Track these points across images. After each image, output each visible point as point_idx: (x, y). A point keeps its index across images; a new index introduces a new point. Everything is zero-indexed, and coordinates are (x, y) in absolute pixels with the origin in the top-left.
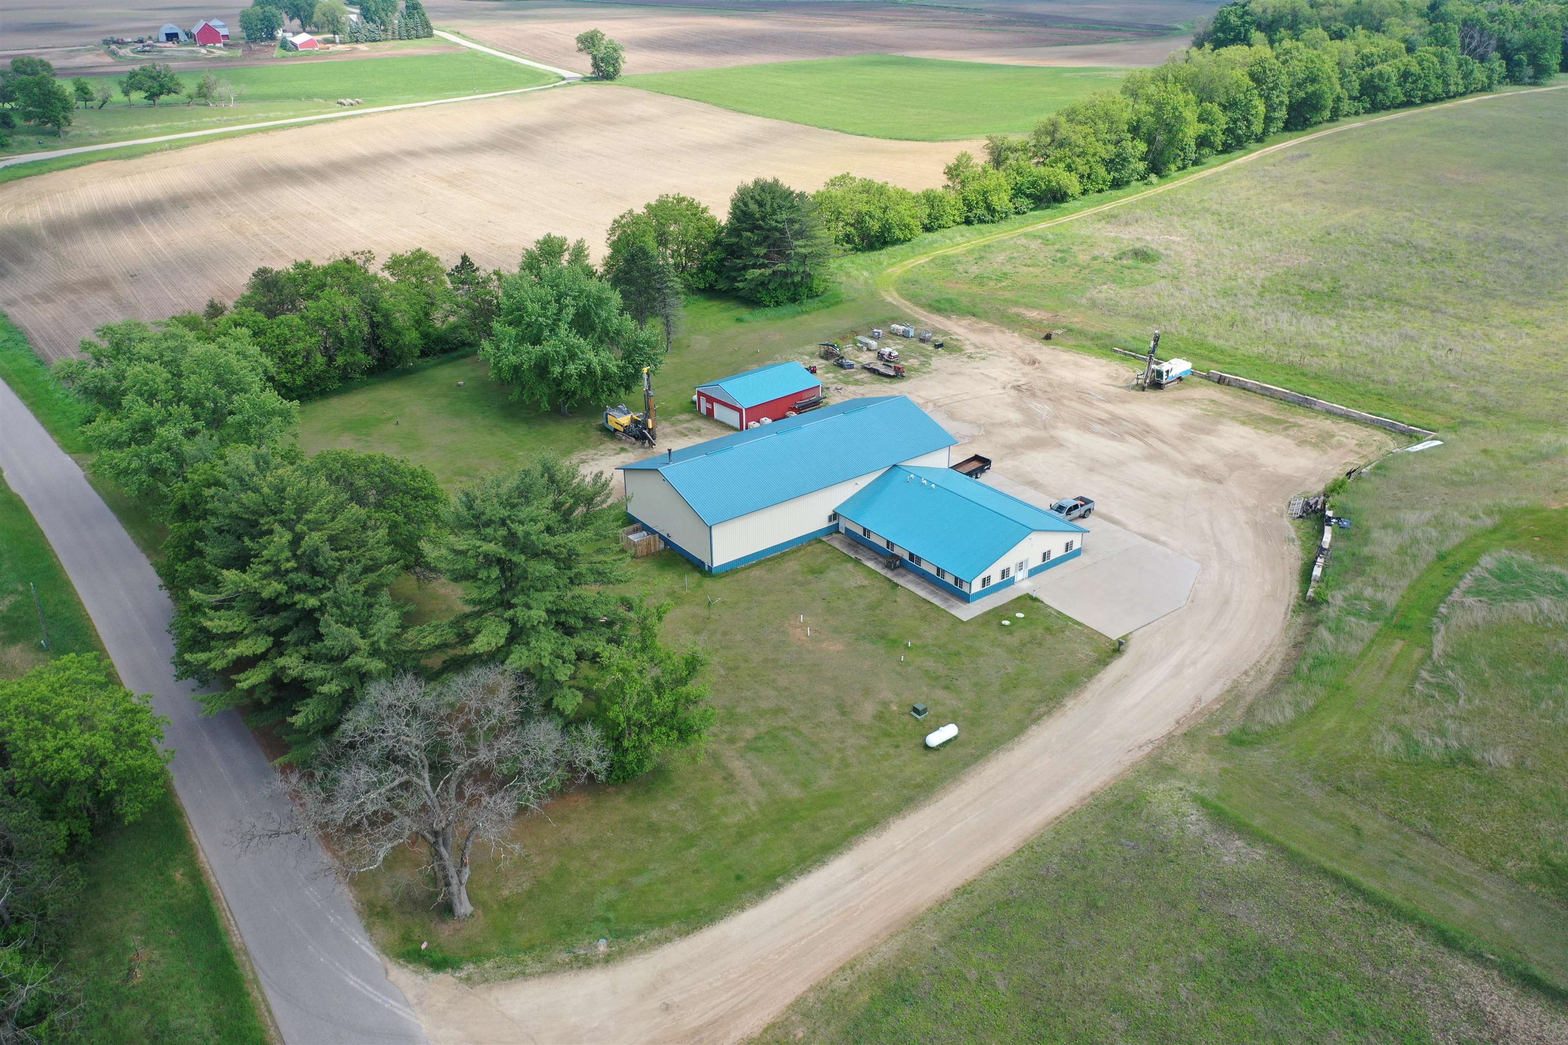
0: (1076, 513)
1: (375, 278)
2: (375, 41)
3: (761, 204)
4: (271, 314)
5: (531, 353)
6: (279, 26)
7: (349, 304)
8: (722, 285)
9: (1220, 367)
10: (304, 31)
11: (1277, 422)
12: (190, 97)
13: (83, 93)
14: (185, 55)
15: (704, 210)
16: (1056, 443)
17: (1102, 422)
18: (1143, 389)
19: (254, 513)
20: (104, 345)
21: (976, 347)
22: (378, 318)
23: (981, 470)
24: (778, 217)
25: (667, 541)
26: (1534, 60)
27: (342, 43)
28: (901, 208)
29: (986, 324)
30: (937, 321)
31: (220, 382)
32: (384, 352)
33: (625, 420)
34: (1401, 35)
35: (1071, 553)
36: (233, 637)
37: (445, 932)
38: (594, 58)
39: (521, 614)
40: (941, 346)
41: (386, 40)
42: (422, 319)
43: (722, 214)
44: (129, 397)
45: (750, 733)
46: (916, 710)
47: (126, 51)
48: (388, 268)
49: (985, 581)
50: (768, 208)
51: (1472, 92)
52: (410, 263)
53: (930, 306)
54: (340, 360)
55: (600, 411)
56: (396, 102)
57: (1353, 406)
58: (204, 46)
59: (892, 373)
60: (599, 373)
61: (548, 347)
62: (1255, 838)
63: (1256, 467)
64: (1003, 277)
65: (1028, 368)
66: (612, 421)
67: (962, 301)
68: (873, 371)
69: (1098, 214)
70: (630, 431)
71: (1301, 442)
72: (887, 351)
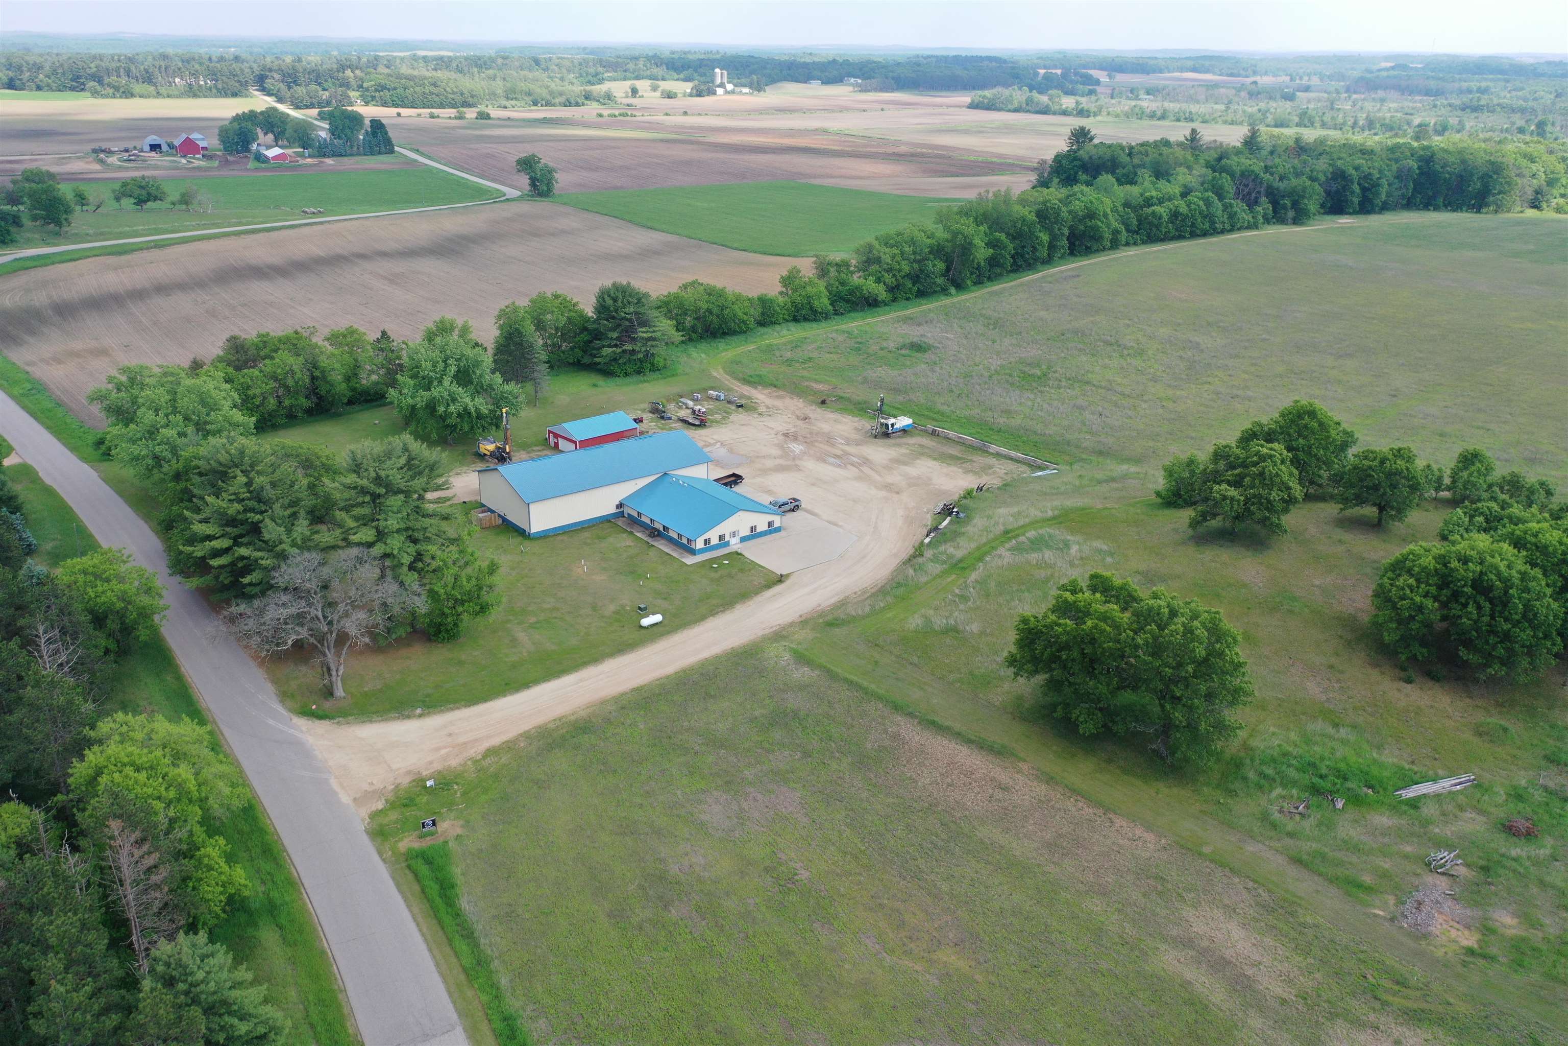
0: (787, 507)
1: (316, 346)
2: (341, 155)
3: (615, 300)
4: (238, 369)
5: (423, 397)
6: (254, 140)
7: (295, 363)
8: (586, 360)
9: (935, 423)
10: (277, 145)
11: (958, 458)
12: (173, 204)
13: (81, 199)
14: (168, 164)
15: (575, 305)
16: (798, 469)
17: (837, 456)
18: (876, 437)
19: (225, 466)
20: (124, 379)
21: (768, 407)
22: (317, 373)
23: (735, 483)
24: (626, 310)
25: (504, 519)
26: (1295, 205)
27: (310, 156)
28: (736, 307)
29: (781, 393)
30: (747, 390)
31: (203, 403)
32: (320, 398)
33: (491, 447)
34: (1182, 182)
35: (772, 529)
36: (210, 538)
37: (328, 705)
38: (531, 178)
39: (382, 523)
40: (741, 406)
41: (352, 155)
42: (352, 375)
43: (588, 309)
44: (143, 409)
45: (533, 620)
46: (640, 608)
47: (113, 160)
48: (328, 339)
49: (707, 542)
50: (620, 304)
51: (1239, 229)
52: (344, 336)
53: (744, 379)
54: (287, 403)
55: (476, 442)
56: (353, 212)
57: (1014, 450)
58: (184, 156)
59: (697, 423)
60: (474, 414)
61: (435, 392)
62: (816, 667)
63: (928, 485)
64: (808, 361)
65: (799, 423)
66: (481, 448)
67: (769, 376)
68: (685, 422)
69: (900, 316)
70: (494, 455)
71: (968, 471)
72: (698, 408)
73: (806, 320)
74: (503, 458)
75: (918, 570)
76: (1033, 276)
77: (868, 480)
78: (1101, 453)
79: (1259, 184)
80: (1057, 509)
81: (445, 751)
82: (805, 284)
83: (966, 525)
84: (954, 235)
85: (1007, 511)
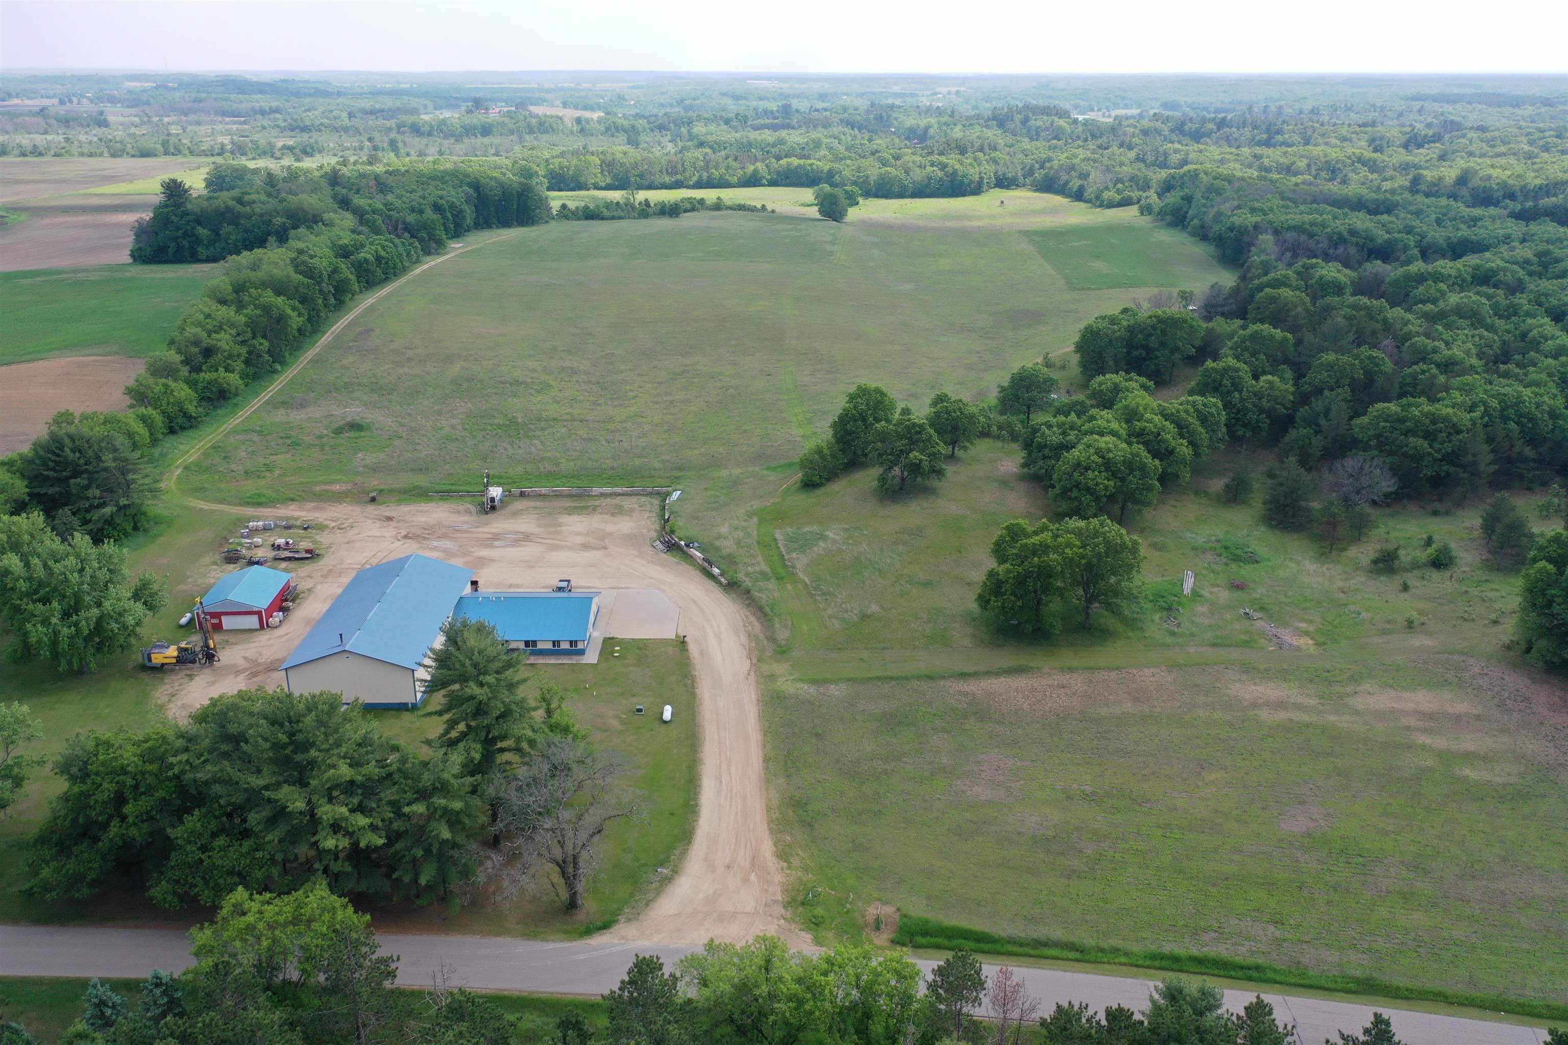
16: (489, 561)
17: (492, 539)
18: (488, 513)
26: (431, 236)
30: (271, 512)
33: (173, 652)
40: (308, 527)
46: (639, 710)
51: (413, 265)
57: (614, 487)
59: (307, 555)
62: (836, 682)
63: (611, 534)
64: (269, 467)
65: (393, 524)
66: (158, 658)
67: (268, 492)
68: (289, 559)
69: (267, 403)
70: (185, 659)
71: (613, 514)
72: (281, 541)
73: (183, 428)
74: (210, 656)
75: (760, 591)
76: (326, 339)
77: (561, 548)
78: (680, 469)
79: (397, 221)
80: (750, 515)
81: (753, 877)
82: (168, 391)
83: (718, 549)
84: (267, 309)
85: (724, 529)
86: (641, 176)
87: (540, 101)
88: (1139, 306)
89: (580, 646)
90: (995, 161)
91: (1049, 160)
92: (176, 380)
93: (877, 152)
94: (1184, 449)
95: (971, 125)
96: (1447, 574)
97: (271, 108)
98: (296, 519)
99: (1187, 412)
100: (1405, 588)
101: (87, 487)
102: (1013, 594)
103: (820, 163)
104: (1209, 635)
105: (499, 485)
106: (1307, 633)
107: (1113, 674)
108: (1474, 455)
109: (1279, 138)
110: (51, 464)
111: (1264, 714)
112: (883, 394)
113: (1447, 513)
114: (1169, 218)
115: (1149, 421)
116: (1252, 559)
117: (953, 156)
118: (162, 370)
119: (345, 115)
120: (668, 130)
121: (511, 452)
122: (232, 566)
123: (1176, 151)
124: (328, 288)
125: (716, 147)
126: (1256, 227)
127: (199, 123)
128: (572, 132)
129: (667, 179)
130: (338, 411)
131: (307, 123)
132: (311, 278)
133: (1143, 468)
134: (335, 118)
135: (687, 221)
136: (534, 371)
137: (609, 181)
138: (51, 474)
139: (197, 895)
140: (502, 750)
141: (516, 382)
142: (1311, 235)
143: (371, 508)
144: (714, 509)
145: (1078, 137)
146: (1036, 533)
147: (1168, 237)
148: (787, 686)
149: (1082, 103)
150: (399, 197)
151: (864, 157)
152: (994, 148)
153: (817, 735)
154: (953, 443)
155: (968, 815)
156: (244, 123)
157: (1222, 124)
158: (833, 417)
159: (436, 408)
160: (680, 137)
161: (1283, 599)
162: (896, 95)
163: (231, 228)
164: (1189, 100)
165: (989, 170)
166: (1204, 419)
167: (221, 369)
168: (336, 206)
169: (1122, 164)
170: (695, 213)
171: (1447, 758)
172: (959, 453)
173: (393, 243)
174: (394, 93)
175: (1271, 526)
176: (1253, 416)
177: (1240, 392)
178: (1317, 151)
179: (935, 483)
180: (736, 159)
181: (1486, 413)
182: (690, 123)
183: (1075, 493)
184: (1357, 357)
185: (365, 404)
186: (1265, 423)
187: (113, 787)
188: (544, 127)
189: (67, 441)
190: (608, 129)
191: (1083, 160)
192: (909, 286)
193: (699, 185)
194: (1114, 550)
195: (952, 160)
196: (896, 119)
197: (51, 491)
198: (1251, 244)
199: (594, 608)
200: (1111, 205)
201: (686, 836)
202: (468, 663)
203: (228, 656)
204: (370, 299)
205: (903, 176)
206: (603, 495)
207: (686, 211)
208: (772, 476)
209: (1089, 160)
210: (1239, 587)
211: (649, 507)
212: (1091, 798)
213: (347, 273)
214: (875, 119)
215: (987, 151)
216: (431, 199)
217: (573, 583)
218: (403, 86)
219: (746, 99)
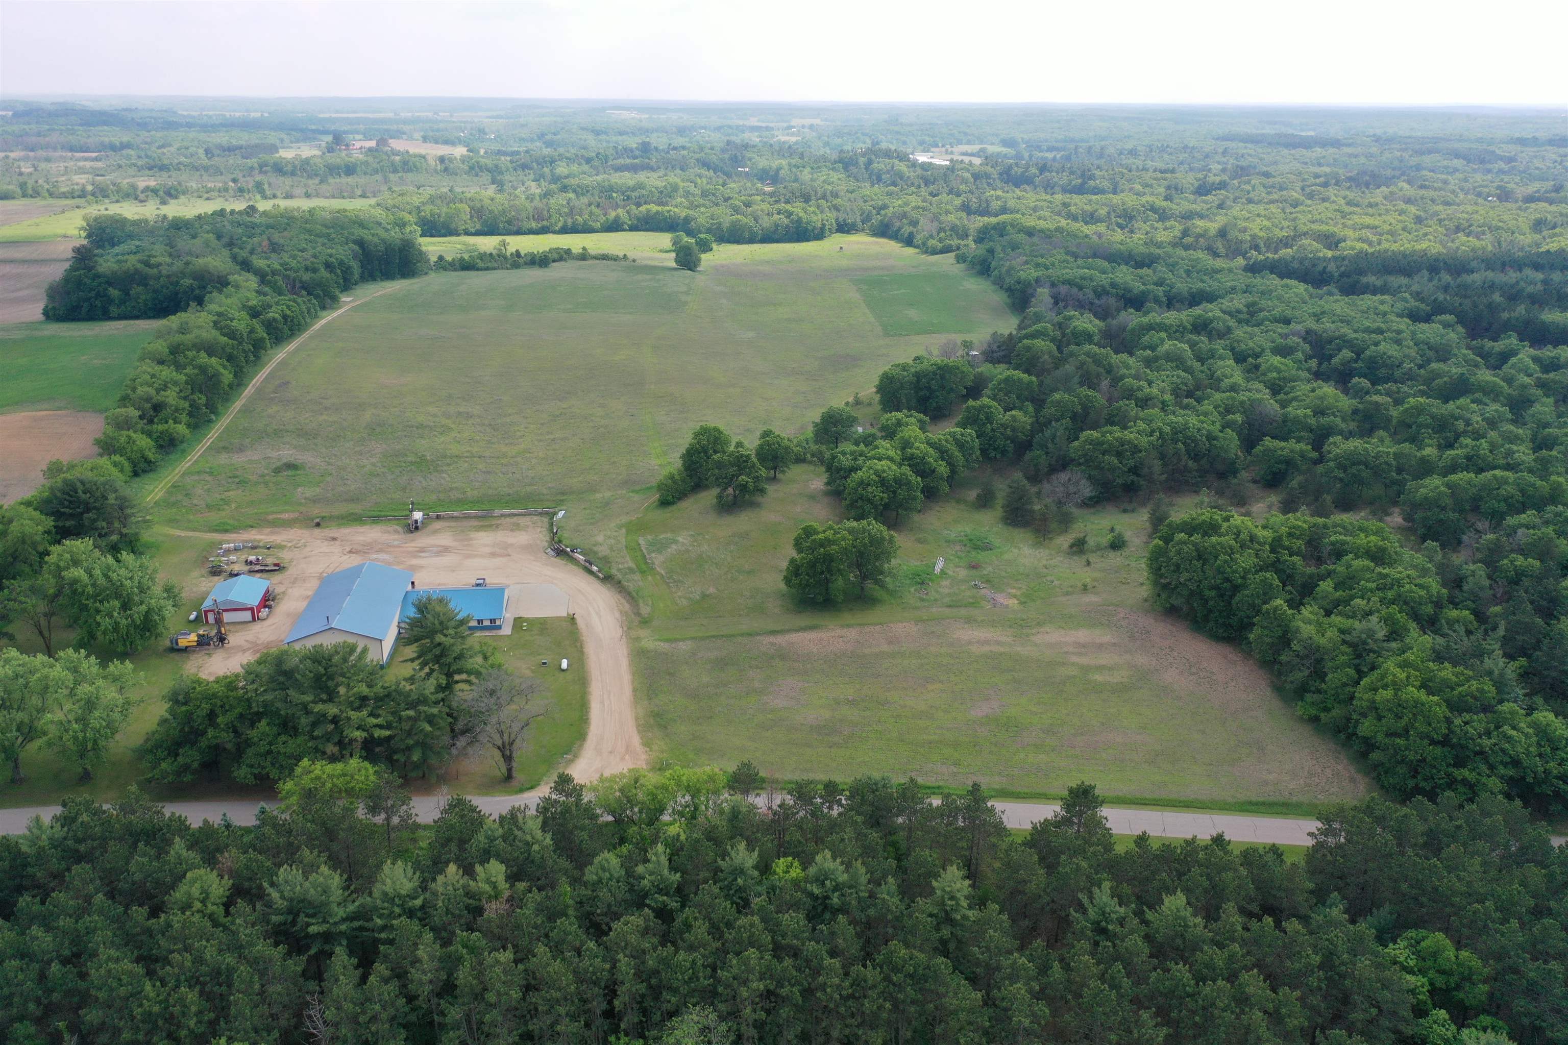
18: (412, 532)
37: (516, 783)
57: (511, 509)
62: (683, 640)
63: (512, 545)
64: (226, 502)
65: (337, 543)
66: (183, 643)
67: (231, 522)
68: (261, 571)
69: (209, 448)
70: (203, 642)
71: (512, 530)
72: (252, 558)
73: (144, 471)
74: (222, 639)
75: (628, 581)
76: (249, 390)
77: (475, 556)
78: (563, 494)
79: (294, 281)
80: (620, 527)
81: (627, 757)
82: (130, 440)
83: (595, 553)
84: (203, 369)
85: (600, 538)
86: (509, 222)
87: (398, 134)
88: (930, 353)
89: (498, 623)
90: (836, 208)
91: (885, 207)
92: (135, 432)
93: (729, 198)
94: (943, 469)
95: (819, 167)
96: (1119, 553)
97: (121, 143)
98: (259, 541)
99: (947, 441)
100: (1088, 563)
101: (95, 521)
102: (808, 574)
103: (677, 209)
104: (947, 600)
105: (419, 510)
106: (1015, 596)
107: (878, 628)
108: (1149, 468)
109: (1092, 183)
110: (66, 503)
111: (974, 649)
112: (720, 432)
113: (1133, 511)
114: (978, 267)
115: (918, 449)
116: (988, 547)
117: (798, 204)
118: (123, 424)
119: (201, 151)
120: (531, 169)
121: (424, 484)
122: (216, 578)
123: (998, 198)
124: (248, 347)
125: (580, 191)
126: (1037, 280)
127: (48, 160)
128: (436, 171)
129: (534, 225)
130: (274, 454)
131: (166, 162)
132: (234, 338)
133: (909, 483)
134: (192, 155)
135: (556, 271)
136: (435, 416)
137: (478, 227)
138: (67, 510)
139: (268, 774)
140: (457, 682)
141: (421, 426)
142: (1081, 288)
143: (317, 531)
144: (592, 524)
145: (913, 184)
146: (824, 532)
147: (975, 285)
148: (649, 642)
149: (927, 139)
150: (294, 257)
151: (717, 205)
152: (836, 195)
153: (670, 674)
154: (775, 468)
155: (769, 716)
156: (96, 159)
157: (1043, 168)
158: (683, 450)
159: (357, 449)
160: (542, 176)
161: (1003, 574)
162: (753, 129)
163: (140, 289)
164: (1026, 137)
165: (830, 217)
166: (961, 445)
167: (171, 421)
168: (238, 267)
169: (947, 212)
170: (563, 263)
171: (1086, 669)
172: (779, 476)
173: (294, 301)
174: (246, 125)
175: (1006, 524)
176: (1000, 442)
177: (991, 423)
178: (1116, 199)
179: (759, 499)
180: (598, 206)
181: (1161, 437)
182: (553, 161)
183: (860, 503)
184: (1078, 396)
185: (295, 448)
186: (1011, 447)
187: (208, 706)
188: (409, 165)
189: (79, 484)
190: (472, 168)
191: (914, 208)
192: (751, 334)
193: (564, 231)
194: (876, 542)
195: (797, 209)
196: (750, 159)
197: (68, 524)
198: (1033, 296)
199: (506, 598)
200: (934, 252)
201: (582, 736)
202: (436, 622)
203: (234, 639)
204: (280, 355)
205: (752, 223)
206: (502, 515)
207: (554, 261)
208: (636, 497)
209: (919, 208)
210: (974, 567)
211: (540, 524)
212: (853, 703)
213: (261, 333)
214: (731, 159)
215: (830, 198)
216: (323, 258)
217: (487, 581)
218: (253, 115)
219: (606, 133)
